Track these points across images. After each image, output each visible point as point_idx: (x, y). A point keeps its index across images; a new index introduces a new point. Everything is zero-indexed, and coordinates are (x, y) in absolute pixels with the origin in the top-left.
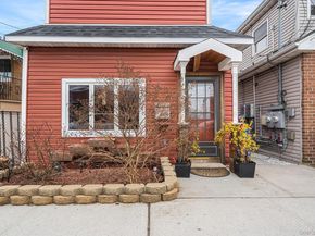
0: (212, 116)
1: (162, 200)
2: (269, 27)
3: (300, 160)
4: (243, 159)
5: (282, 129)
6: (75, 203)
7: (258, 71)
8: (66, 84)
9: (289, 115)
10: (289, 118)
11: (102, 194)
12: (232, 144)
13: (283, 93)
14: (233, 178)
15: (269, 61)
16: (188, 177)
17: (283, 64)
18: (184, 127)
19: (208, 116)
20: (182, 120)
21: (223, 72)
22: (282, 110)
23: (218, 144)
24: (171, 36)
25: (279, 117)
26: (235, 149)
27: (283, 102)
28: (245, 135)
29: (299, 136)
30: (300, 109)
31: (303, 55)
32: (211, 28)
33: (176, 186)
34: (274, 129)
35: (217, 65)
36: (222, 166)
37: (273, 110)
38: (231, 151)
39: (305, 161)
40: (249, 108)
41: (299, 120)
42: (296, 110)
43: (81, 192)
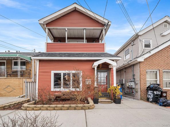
0: (107, 83)
1: (89, 109)
2: (130, 51)
3: (140, 99)
4: (117, 98)
5: (134, 88)
6: (61, 110)
7: (125, 67)
8: (53, 73)
9: (136, 83)
10: (136, 84)
11: (70, 107)
12: (113, 93)
13: (134, 75)
14: (114, 104)
15: (128, 64)
16: (98, 104)
17: (134, 65)
18: (96, 87)
19: (105, 84)
20: (96, 85)
21: (111, 69)
22: (134, 81)
23: (109, 93)
24: (91, 57)
25: (132, 84)
26: (114, 95)
27: (134, 79)
28: (118, 90)
29: (139, 90)
30: (139, 81)
31: (140, 62)
32: (106, 54)
33: (93, 105)
34: (131, 88)
35: (108, 66)
36: (110, 101)
37: (131, 81)
38: (113, 95)
39: (141, 99)
40: (122, 80)
41: (139, 85)
42: (138, 81)
43: (63, 107)
